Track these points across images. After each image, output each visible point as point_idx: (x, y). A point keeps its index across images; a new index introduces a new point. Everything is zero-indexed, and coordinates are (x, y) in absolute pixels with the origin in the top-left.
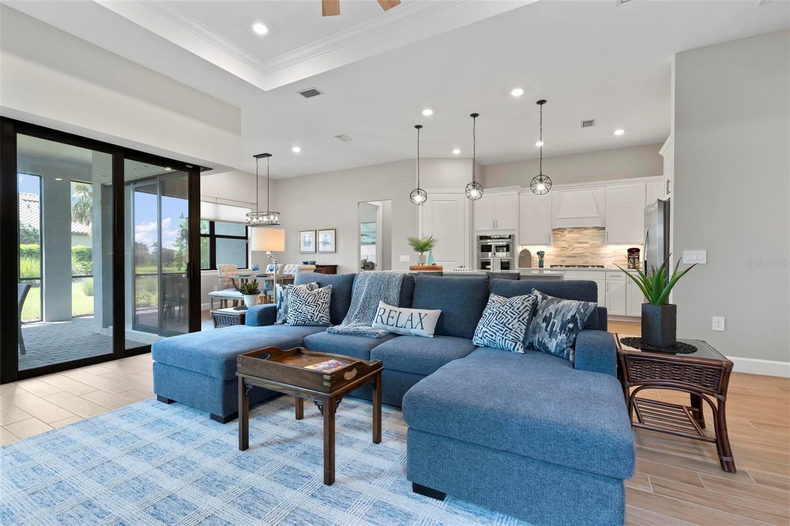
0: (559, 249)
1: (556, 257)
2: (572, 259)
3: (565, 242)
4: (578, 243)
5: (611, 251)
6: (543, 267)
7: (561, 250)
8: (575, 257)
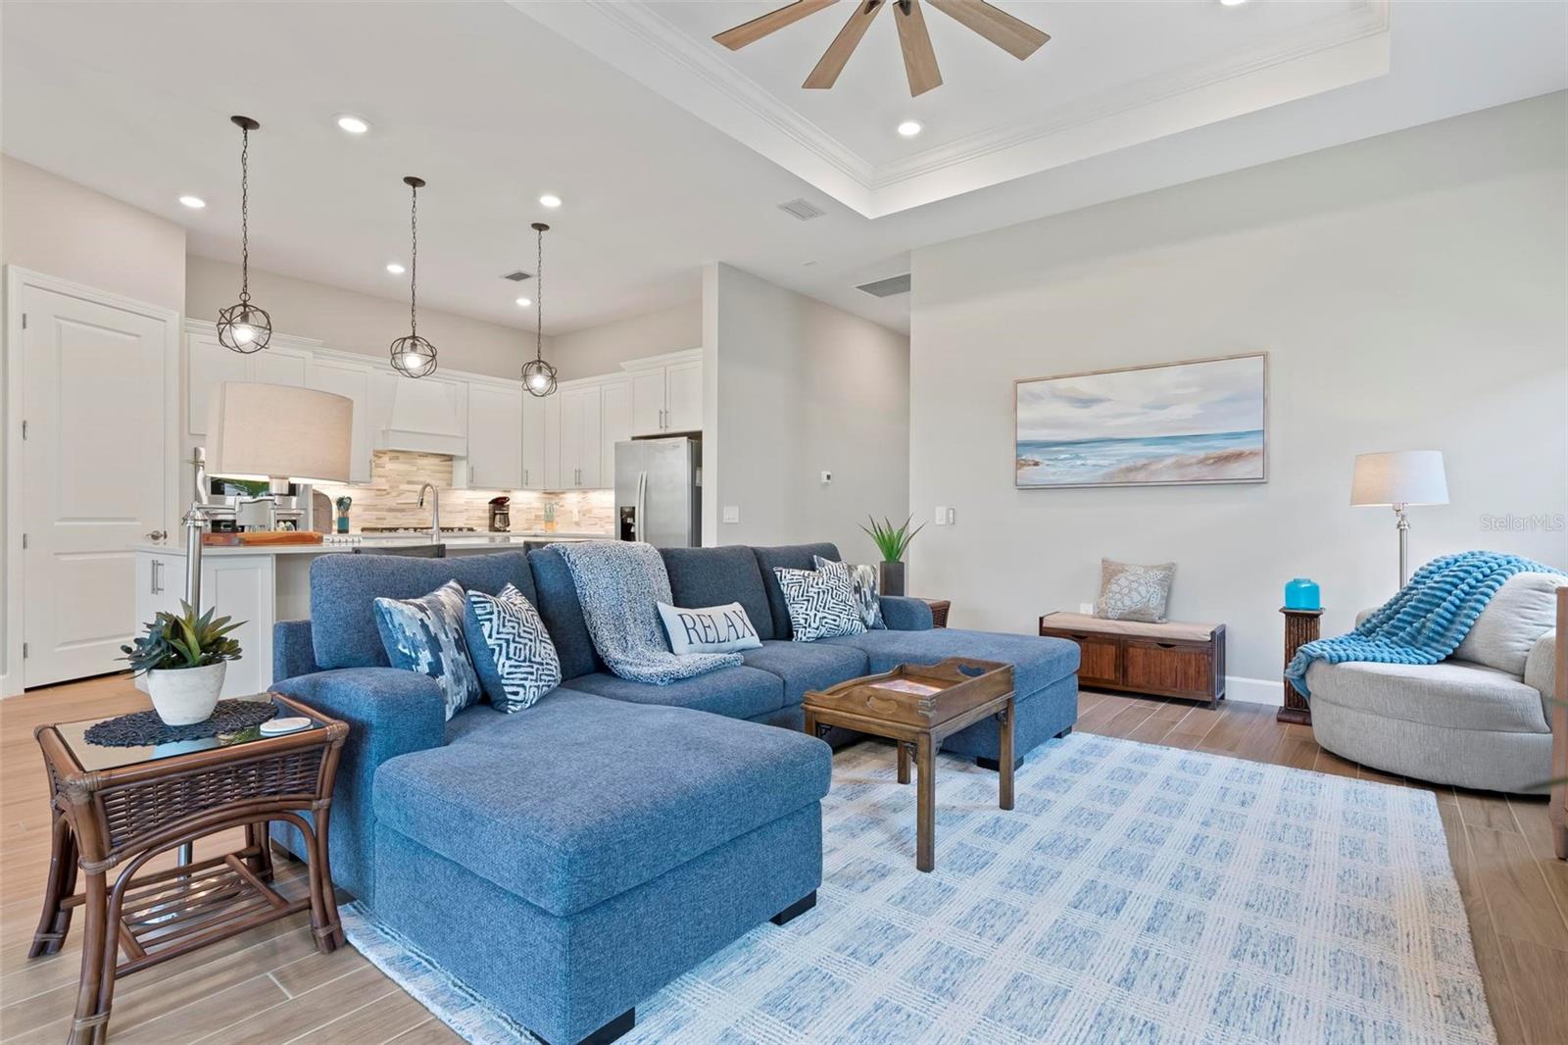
0: (373, 493)
1: (365, 510)
2: (399, 515)
3: (384, 480)
4: (409, 483)
5: (462, 501)
6: (346, 531)
7: (377, 495)
8: (403, 510)
